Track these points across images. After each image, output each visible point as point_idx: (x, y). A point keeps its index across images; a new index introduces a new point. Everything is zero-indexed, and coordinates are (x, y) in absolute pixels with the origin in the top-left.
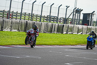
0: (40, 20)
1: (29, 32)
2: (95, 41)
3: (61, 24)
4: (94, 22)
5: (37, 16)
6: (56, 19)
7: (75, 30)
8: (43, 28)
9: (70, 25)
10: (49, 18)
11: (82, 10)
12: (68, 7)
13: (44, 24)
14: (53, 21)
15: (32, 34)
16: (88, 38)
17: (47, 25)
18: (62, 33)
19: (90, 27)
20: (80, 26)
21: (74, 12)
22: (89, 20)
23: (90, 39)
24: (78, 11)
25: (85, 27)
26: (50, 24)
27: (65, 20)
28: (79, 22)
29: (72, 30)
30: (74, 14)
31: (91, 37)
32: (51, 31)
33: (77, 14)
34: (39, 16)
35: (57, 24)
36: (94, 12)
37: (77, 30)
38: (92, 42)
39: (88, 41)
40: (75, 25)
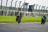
0: (6, 9)
2: (45, 20)
3: (17, 11)
4: (35, 10)
5: (4, 7)
6: (14, 8)
7: (25, 14)
8: (7, 13)
9: (22, 12)
10: (11, 8)
11: (28, 3)
12: (21, 2)
13: (8, 11)
14: (13, 9)
16: (42, 19)
17: (10, 12)
20: (27, 12)
21: (24, 4)
22: (32, 9)
23: (43, 19)
24: (26, 4)
25: (30, 12)
26: (11, 11)
27: (19, 9)
29: (23, 14)
31: (44, 18)
32: (12, 15)
33: (26, 6)
34: (5, 7)
35: (15, 11)
36: (35, 4)
38: (44, 21)
40: (25, 12)
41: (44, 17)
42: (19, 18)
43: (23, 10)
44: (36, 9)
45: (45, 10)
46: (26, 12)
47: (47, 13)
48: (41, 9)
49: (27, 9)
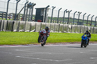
1: (42, 32)
2: (89, 40)
6: (5, 15)
11: (35, 4)
12: (18, 1)
14: (2, 17)
15: (45, 34)
18: (12, 31)
19: (45, 23)
21: (25, 6)
22: (43, 16)
24: (30, 6)
25: (38, 23)
28: (32, 18)
29: (23, 27)
30: (26, 9)
33: (29, 9)
36: (49, 6)
37: (29, 27)
39: (82, 40)
41: (87, 34)
42: (43, 37)
43: (23, 19)
44: (51, 16)
45: (71, 18)
46: (30, 22)
47: (74, 25)
48: (61, 16)
49: (32, 15)
